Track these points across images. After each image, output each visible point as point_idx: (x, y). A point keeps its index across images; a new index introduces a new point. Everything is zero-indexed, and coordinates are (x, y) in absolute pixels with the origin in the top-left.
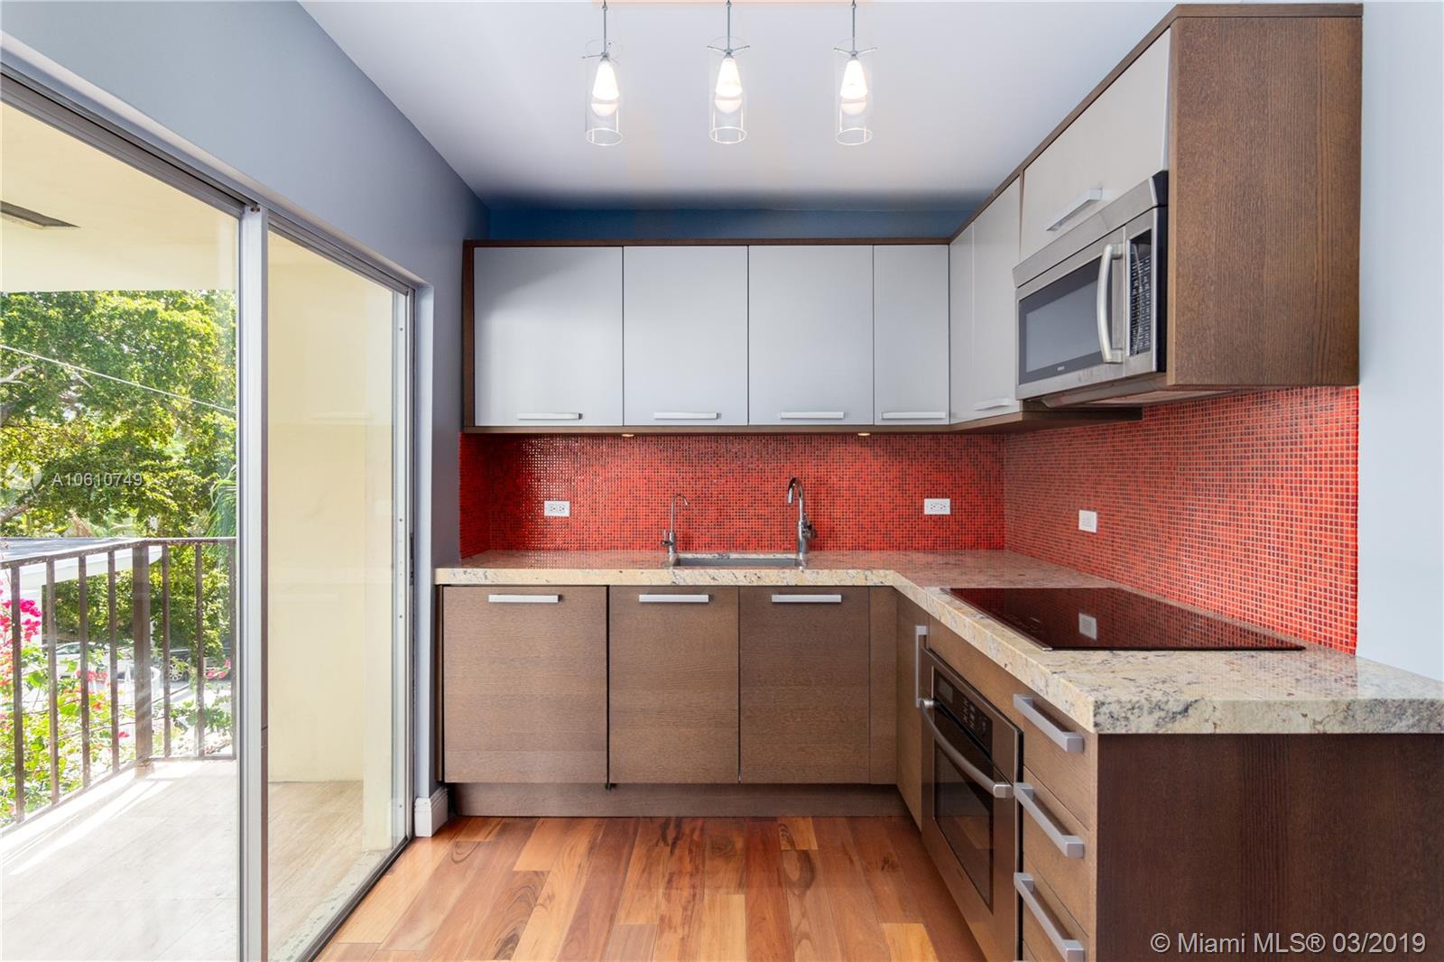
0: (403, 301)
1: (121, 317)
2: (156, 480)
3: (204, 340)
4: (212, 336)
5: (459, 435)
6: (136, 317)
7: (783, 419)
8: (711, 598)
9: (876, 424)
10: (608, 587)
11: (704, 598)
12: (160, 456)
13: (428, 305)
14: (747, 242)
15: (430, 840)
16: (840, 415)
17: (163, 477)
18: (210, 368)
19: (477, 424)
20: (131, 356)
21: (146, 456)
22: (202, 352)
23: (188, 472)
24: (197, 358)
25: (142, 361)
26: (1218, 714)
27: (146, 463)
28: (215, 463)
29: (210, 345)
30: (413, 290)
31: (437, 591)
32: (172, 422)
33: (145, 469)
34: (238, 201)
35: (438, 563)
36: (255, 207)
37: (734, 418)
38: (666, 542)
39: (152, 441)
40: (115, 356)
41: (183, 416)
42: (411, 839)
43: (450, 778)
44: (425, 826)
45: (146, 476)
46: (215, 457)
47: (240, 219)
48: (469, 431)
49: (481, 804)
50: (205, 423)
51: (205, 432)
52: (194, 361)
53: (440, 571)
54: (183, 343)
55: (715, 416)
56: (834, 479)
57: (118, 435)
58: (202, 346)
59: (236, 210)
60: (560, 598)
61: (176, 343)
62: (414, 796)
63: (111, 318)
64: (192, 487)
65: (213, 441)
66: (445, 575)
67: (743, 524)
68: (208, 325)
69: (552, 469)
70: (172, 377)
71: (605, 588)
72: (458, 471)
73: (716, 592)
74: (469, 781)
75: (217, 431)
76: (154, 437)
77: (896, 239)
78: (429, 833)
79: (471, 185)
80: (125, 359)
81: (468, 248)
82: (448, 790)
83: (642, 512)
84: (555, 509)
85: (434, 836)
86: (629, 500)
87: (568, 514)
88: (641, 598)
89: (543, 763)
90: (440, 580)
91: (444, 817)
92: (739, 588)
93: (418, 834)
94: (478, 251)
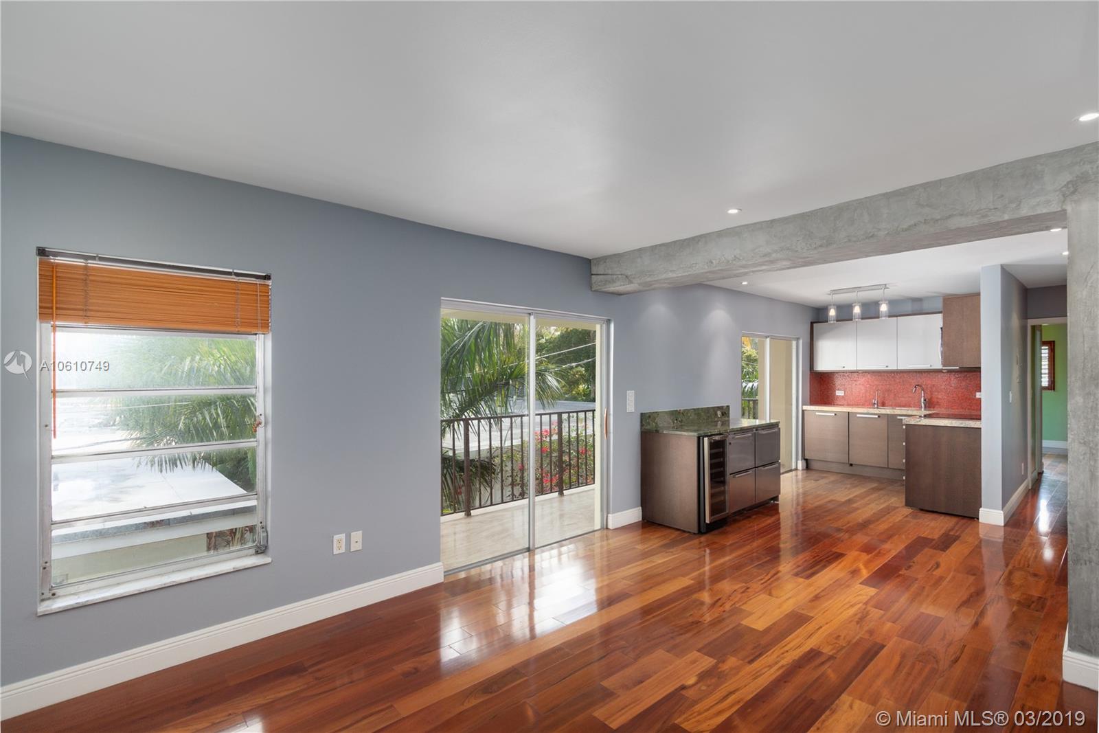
0: (795, 342)
5: (810, 373)
7: (909, 367)
8: (879, 416)
11: (877, 416)
13: (801, 342)
14: (897, 316)
16: (930, 366)
19: (815, 369)
26: (926, 422)
30: (797, 340)
31: (803, 411)
34: (766, 337)
35: (803, 405)
36: (769, 337)
37: (893, 367)
38: (874, 404)
42: (796, 469)
43: (806, 458)
44: (800, 467)
47: (766, 339)
48: (813, 372)
49: (814, 465)
55: (886, 366)
56: (938, 385)
60: (835, 415)
62: (797, 459)
66: (805, 408)
69: (838, 381)
71: (848, 413)
72: (809, 382)
74: (811, 459)
79: (813, 306)
81: (812, 323)
82: (806, 460)
83: (868, 394)
84: (839, 393)
85: (802, 470)
86: (863, 391)
87: (843, 394)
88: (858, 415)
89: (830, 456)
90: (804, 409)
91: (805, 468)
92: (888, 415)
93: (798, 468)
94: (815, 325)
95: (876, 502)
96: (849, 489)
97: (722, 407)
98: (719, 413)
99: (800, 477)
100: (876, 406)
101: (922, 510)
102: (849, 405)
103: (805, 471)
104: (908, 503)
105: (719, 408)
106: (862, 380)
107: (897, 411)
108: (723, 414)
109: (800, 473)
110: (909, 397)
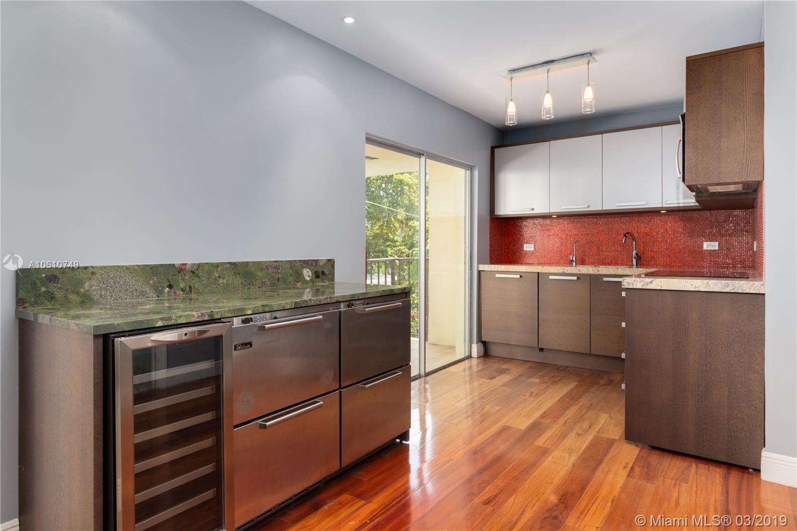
0: (468, 172)
1: (380, 179)
2: (392, 251)
3: (410, 186)
4: (413, 185)
5: (489, 218)
6: (386, 179)
7: (618, 206)
8: (578, 278)
9: (664, 206)
10: (538, 273)
11: (575, 278)
12: (393, 241)
13: (476, 173)
14: (602, 133)
15: (476, 359)
16: (644, 203)
17: (394, 250)
18: (412, 200)
19: (495, 214)
20: (384, 196)
21: (388, 240)
22: (409, 192)
23: (404, 247)
24: (407, 195)
25: (388, 198)
26: (662, 283)
27: (389, 243)
28: (414, 243)
29: (413, 188)
30: (471, 168)
31: (479, 272)
32: (397, 225)
33: (388, 246)
34: (419, 154)
35: (479, 263)
36: (423, 155)
37: (596, 207)
38: (571, 261)
39: (390, 234)
40: (378, 197)
41: (402, 222)
42: (470, 357)
43: (483, 339)
44: (475, 354)
45: (389, 249)
46: (414, 241)
47: (420, 158)
48: (493, 216)
49: (495, 350)
50: (410, 226)
51: (410, 230)
52: (406, 196)
53: (480, 266)
54: (402, 188)
55: (587, 206)
56: (654, 233)
57: (378, 231)
58: (409, 189)
59: (419, 156)
60: (521, 276)
61: (399, 189)
62: (471, 342)
63: (377, 180)
64: (405, 254)
65: (413, 234)
66: (483, 267)
67: (608, 254)
68: (412, 179)
69: (529, 229)
70: (398, 205)
71: (537, 274)
72: (489, 232)
73: (580, 277)
74: (489, 341)
75: (414, 229)
76: (391, 232)
77: (673, 122)
78: (476, 357)
79: (494, 125)
80: (382, 198)
81: (493, 149)
82: (484, 343)
83: (564, 248)
84: (528, 247)
85: (478, 358)
86: (558, 244)
87: (533, 249)
88: (551, 277)
89: (515, 337)
90: (480, 269)
91: (482, 354)
92: (590, 275)
93: (473, 356)
94: (496, 150)
95: (576, 430)
96: (537, 395)
97: (316, 261)
98: (307, 274)
99: (475, 369)
100: (574, 264)
101: (654, 448)
102: (539, 264)
103: (481, 360)
104: (631, 435)
105: (306, 263)
106: (557, 229)
107: (603, 270)
108: (317, 275)
109: (474, 362)
110: (616, 251)
